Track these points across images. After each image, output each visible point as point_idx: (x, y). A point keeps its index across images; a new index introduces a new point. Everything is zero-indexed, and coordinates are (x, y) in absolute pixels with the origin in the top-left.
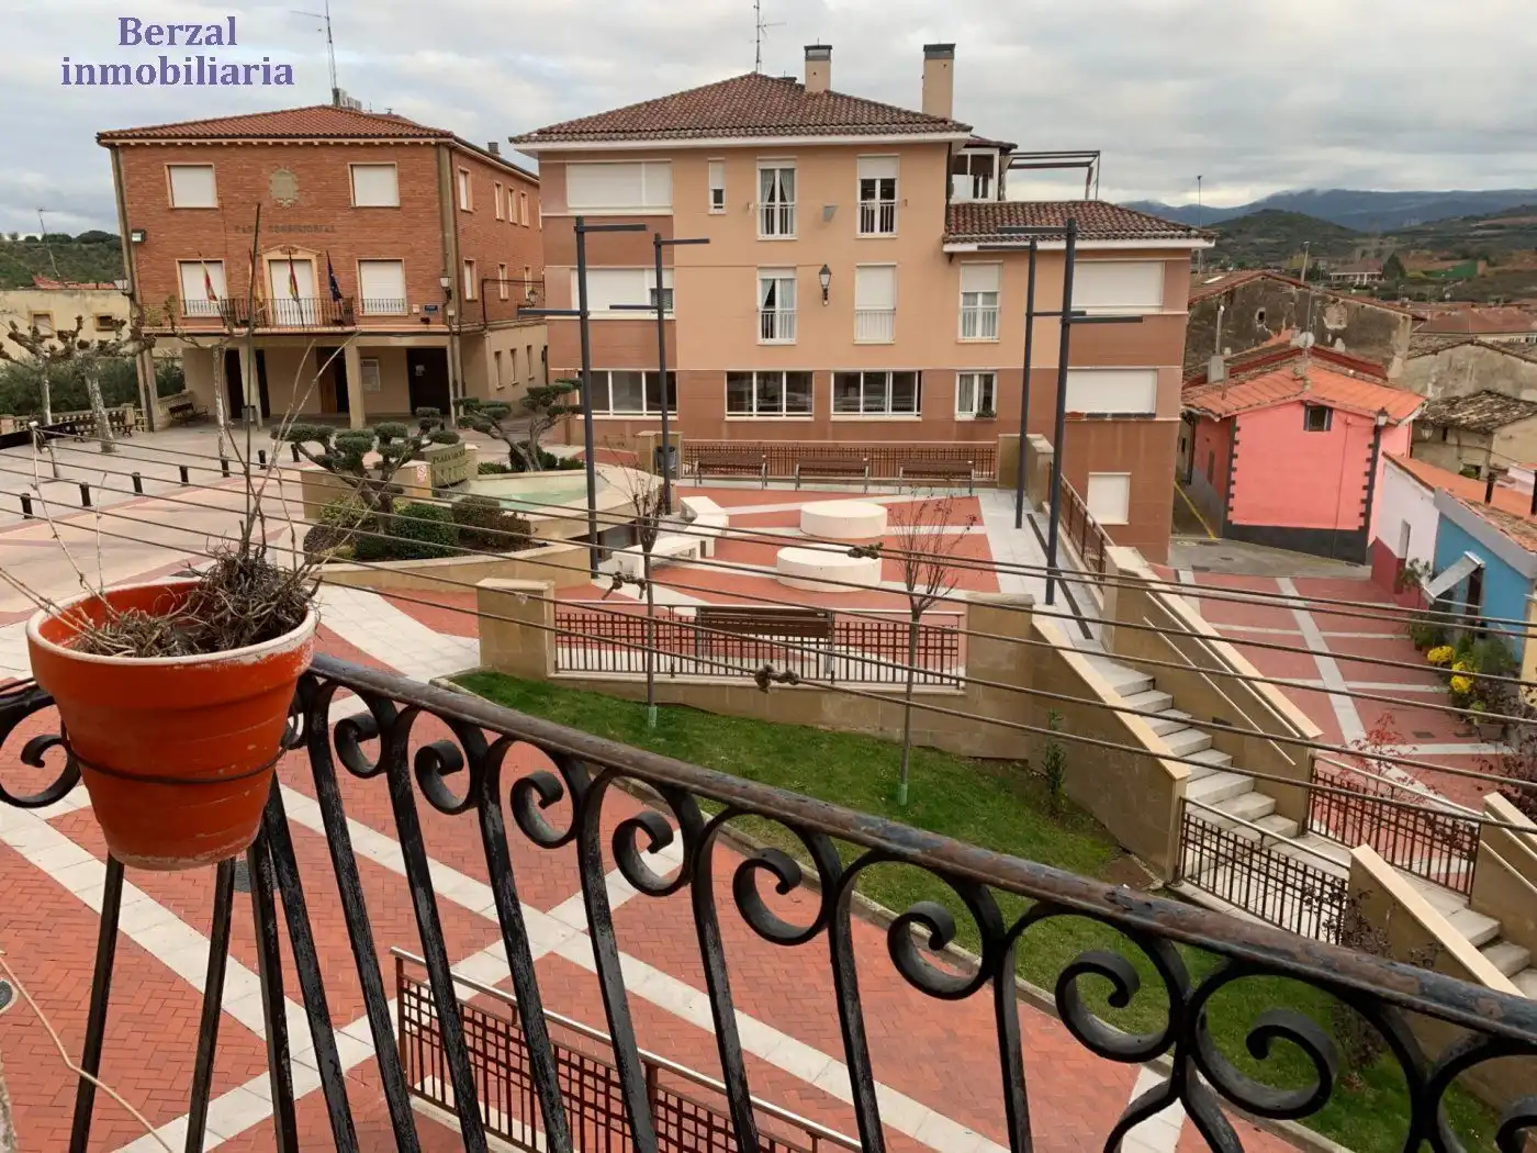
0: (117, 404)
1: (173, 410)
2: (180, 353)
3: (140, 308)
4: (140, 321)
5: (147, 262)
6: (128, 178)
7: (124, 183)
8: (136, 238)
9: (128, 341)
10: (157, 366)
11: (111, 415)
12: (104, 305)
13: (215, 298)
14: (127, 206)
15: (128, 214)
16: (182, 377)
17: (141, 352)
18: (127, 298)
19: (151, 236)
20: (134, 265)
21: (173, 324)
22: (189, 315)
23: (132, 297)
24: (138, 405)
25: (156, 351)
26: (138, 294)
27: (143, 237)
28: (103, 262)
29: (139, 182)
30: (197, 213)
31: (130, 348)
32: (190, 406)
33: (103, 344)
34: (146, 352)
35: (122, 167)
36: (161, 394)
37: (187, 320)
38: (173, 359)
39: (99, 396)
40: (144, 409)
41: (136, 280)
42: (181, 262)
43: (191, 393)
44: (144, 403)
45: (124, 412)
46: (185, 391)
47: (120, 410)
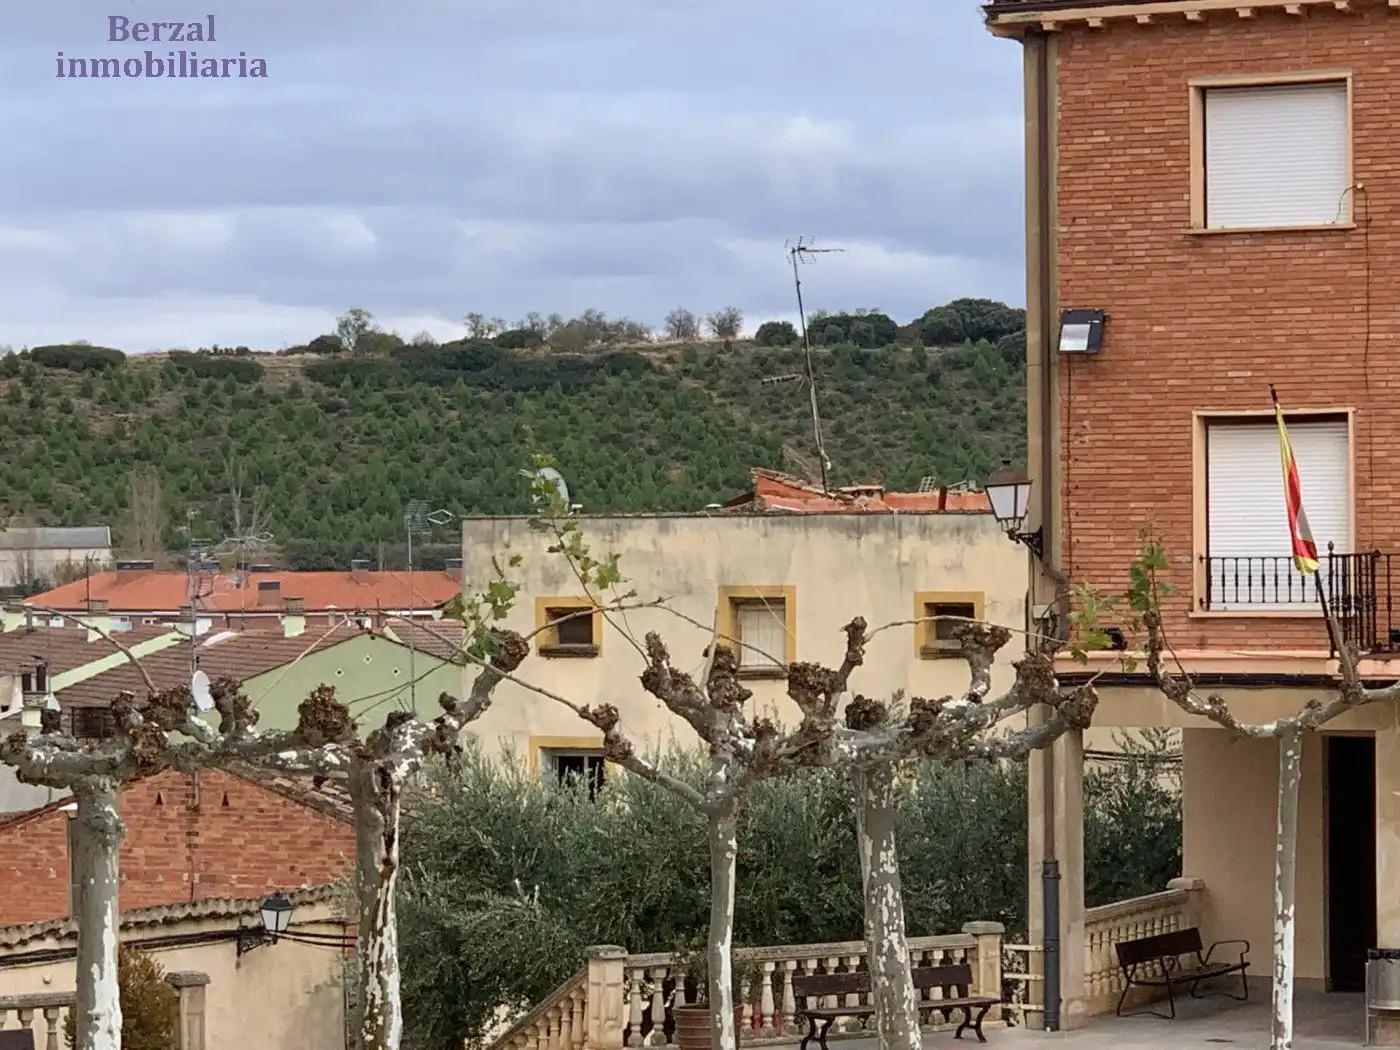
0: (951, 925)
1: (1130, 953)
2: (1175, 741)
3: (1061, 583)
4: (1052, 629)
5: (1101, 421)
6: (1068, 135)
7: (1055, 152)
8: (1074, 339)
9: (1006, 703)
10: (1092, 787)
11: (926, 961)
12: (955, 567)
13: (1311, 549)
14: (1059, 229)
15: (1058, 258)
16: (1174, 827)
17: (1044, 742)
18: (1024, 550)
19: (1123, 336)
20: (1058, 434)
21: (1155, 647)
22: (1217, 609)
23: (1038, 543)
24: (1016, 927)
25: (1096, 737)
26: (1058, 535)
27: (1097, 339)
28: (986, 405)
29: (1106, 150)
30: (1275, 247)
31: (1015, 723)
32: (1189, 940)
33: (925, 713)
34: (1062, 743)
35: (1056, 101)
36: (1098, 892)
37: (1210, 627)
38: (1152, 761)
39: (892, 895)
40: (1034, 947)
41: (1058, 485)
42: (1208, 422)
43: (1200, 889)
44: (1036, 923)
45: (971, 951)
46: (1179, 884)
47: (958, 943)
